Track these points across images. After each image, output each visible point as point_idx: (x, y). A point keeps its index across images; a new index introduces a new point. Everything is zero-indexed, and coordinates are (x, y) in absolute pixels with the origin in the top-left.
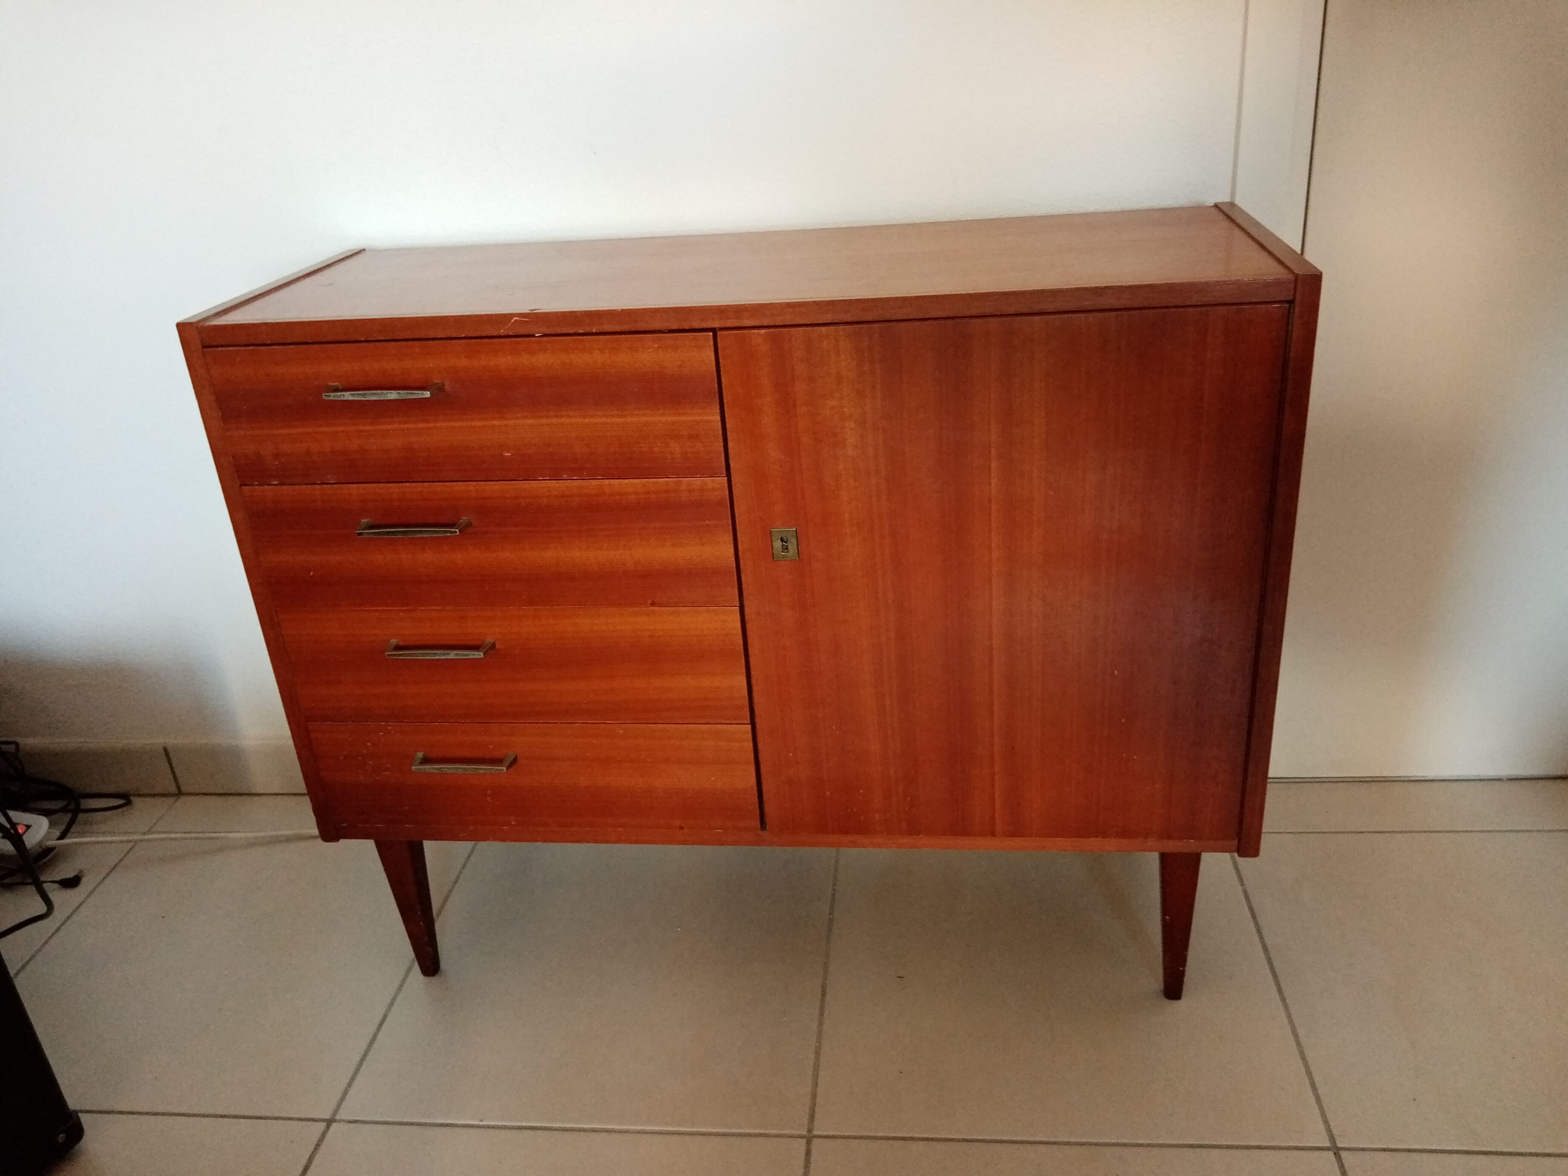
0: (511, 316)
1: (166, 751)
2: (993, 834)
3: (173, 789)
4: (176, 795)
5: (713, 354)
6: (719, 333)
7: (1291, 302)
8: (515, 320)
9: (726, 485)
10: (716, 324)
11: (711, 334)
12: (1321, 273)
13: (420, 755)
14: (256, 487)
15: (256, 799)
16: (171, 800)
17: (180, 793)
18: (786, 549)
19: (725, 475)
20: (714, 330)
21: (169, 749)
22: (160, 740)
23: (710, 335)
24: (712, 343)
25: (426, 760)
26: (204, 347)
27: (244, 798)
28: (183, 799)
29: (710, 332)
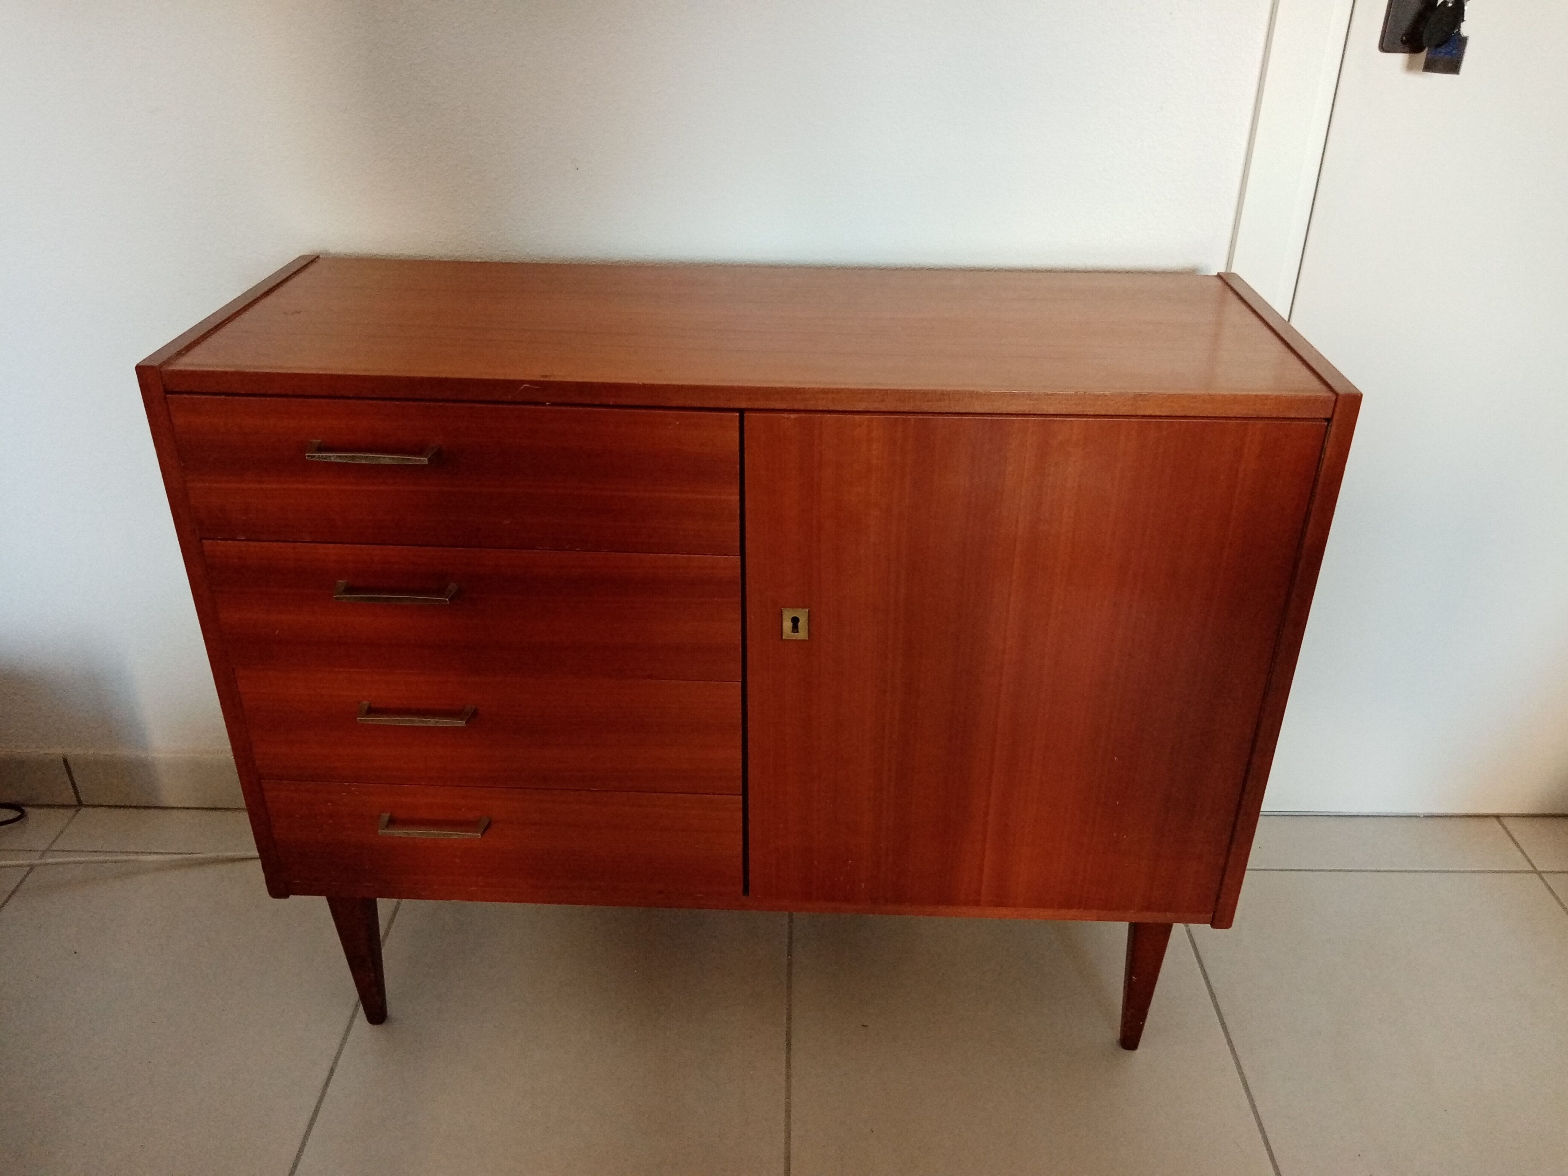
0: (522, 382)
1: (65, 761)
2: (977, 903)
3: (74, 801)
4: (76, 806)
5: (737, 435)
6: (746, 414)
7: (1329, 420)
8: (525, 387)
9: (739, 563)
10: (743, 405)
11: (738, 414)
12: (1362, 395)
13: (386, 816)
14: (219, 541)
15: (167, 812)
16: (70, 813)
17: (80, 804)
18: (795, 628)
19: (739, 554)
20: (742, 411)
21: (68, 760)
22: (58, 751)
23: (737, 416)
24: (737, 424)
25: (392, 822)
26: (167, 392)
27: (151, 811)
28: (83, 811)
29: (736, 413)
